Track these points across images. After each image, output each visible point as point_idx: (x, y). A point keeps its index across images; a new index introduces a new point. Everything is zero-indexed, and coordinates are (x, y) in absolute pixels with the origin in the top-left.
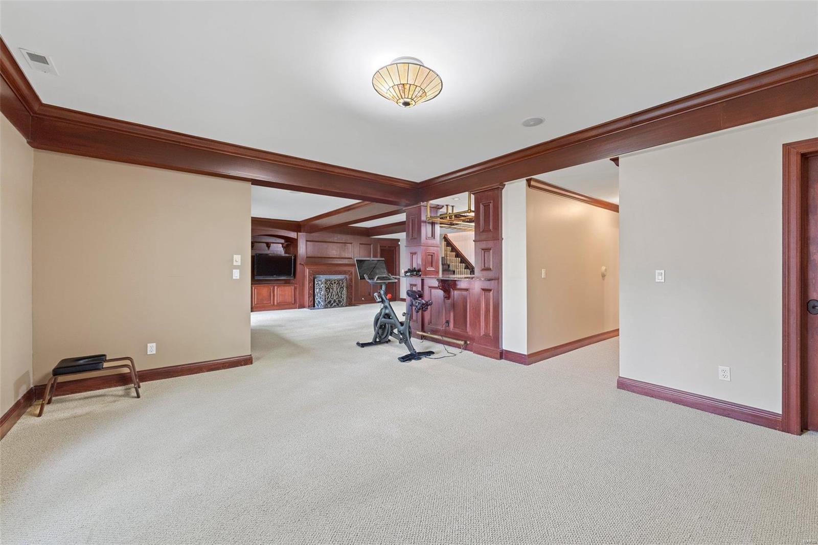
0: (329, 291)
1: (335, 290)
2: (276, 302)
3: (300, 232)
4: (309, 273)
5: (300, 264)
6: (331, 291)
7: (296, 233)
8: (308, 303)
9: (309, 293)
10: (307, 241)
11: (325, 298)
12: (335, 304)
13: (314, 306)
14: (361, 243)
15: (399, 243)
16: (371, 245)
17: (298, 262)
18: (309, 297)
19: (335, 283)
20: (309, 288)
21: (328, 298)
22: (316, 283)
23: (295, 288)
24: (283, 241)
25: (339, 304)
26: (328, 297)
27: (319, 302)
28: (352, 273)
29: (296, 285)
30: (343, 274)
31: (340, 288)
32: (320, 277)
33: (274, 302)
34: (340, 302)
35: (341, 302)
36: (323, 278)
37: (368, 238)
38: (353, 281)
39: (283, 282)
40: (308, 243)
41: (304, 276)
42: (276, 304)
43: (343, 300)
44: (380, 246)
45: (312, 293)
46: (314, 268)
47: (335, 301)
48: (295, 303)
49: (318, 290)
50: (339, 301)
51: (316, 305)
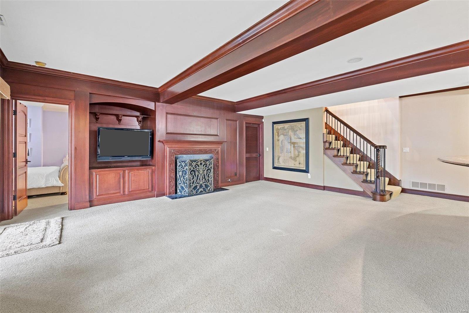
0: (195, 174)
1: (201, 172)
2: (126, 190)
3: (159, 101)
4: (170, 152)
5: (159, 141)
6: (197, 174)
7: (153, 103)
8: (169, 190)
9: (170, 177)
10: (167, 113)
11: (190, 183)
12: (202, 189)
13: (176, 193)
14: (228, 118)
15: (263, 120)
16: (236, 121)
17: (157, 138)
18: (170, 182)
19: (201, 164)
20: (169, 170)
21: (193, 183)
22: (178, 164)
23: (153, 172)
24: (138, 114)
25: (205, 190)
26: (194, 181)
27: (182, 188)
28: (218, 152)
29: (154, 168)
30: (209, 153)
31: (207, 170)
32: (183, 157)
33: (124, 191)
34: (207, 186)
35: (209, 186)
36: (187, 158)
37: (234, 113)
38: (220, 162)
39: (139, 163)
40: (169, 116)
41: (164, 157)
42: (126, 193)
43: (211, 184)
44: (246, 123)
45: (174, 176)
46: (177, 146)
47: (201, 186)
48: (152, 190)
49: (181, 174)
50: (205, 185)
51: (178, 191)
